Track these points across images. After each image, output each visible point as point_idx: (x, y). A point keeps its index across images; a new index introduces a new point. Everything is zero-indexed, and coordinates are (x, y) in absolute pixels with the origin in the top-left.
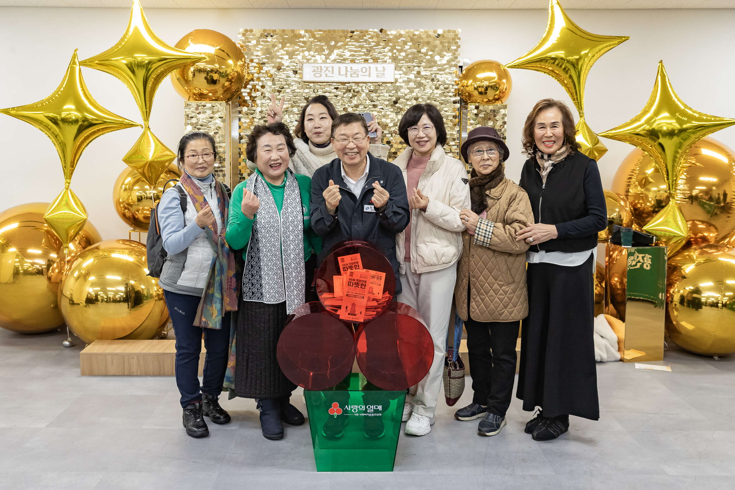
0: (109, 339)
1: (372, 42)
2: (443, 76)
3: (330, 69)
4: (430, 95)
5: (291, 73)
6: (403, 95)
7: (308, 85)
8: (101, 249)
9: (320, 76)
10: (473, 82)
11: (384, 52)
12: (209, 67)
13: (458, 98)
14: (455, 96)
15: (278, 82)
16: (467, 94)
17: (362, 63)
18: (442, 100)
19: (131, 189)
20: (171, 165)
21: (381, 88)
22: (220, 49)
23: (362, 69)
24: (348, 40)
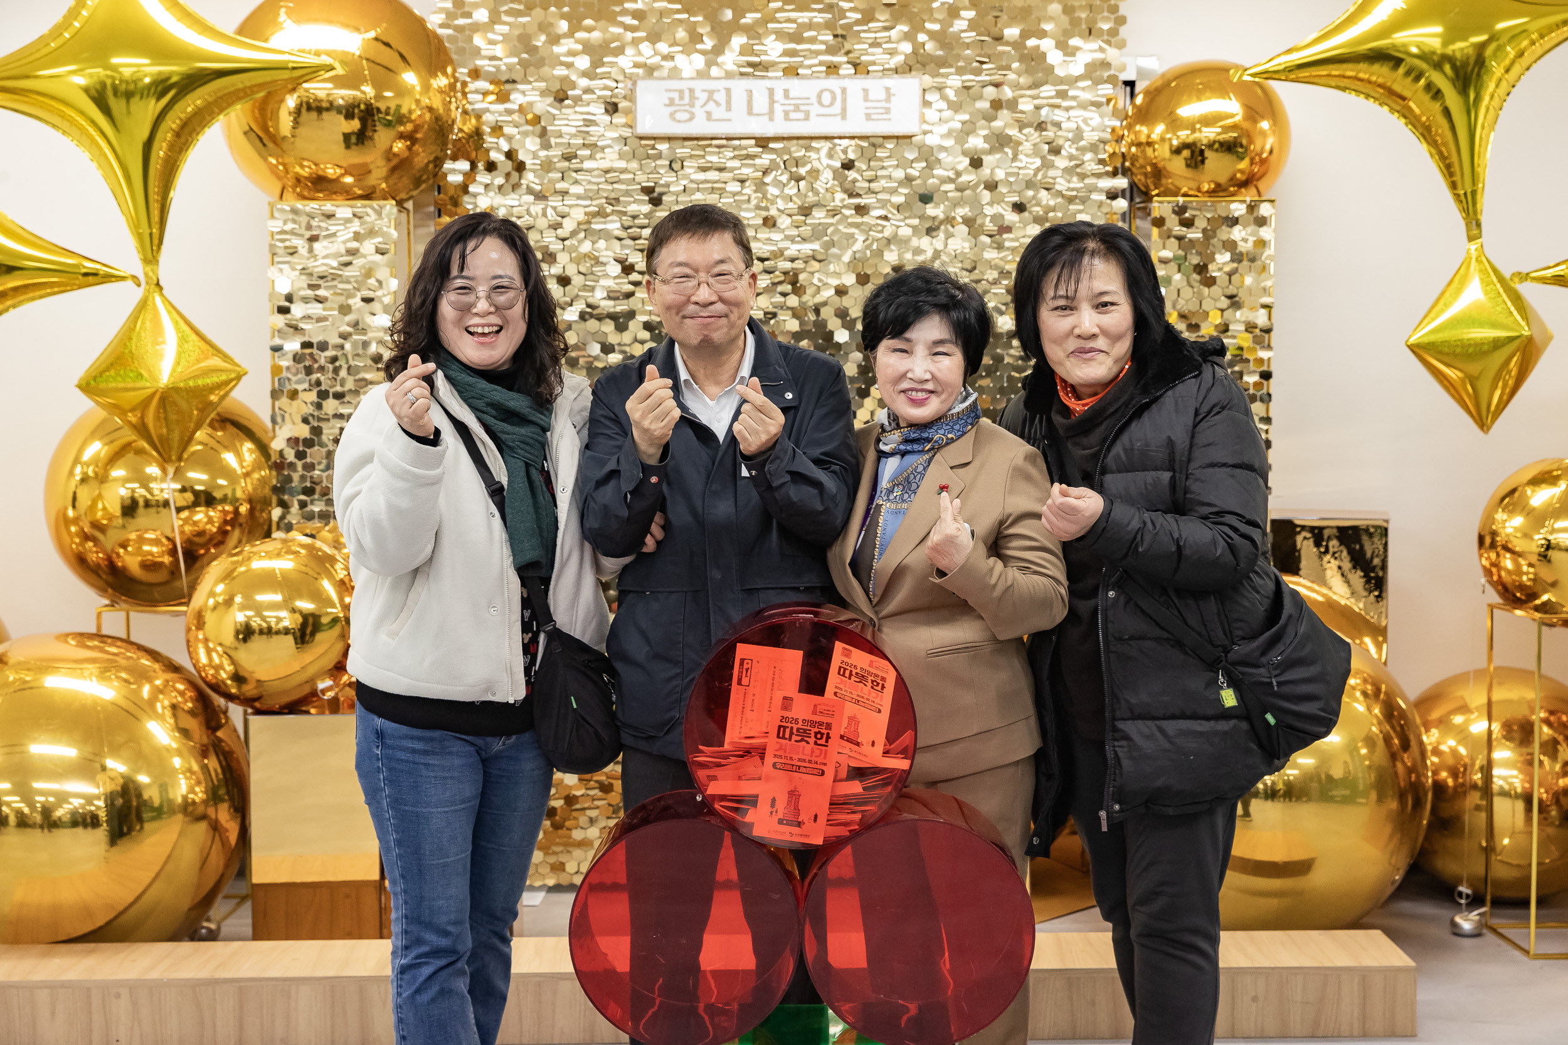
0: (39, 943)
1: (851, 10)
2: (1072, 113)
3: (721, 97)
4: (1035, 175)
5: (598, 110)
6: (951, 174)
7: (653, 148)
8: (12, 661)
9: (691, 119)
10: (1167, 131)
11: (887, 42)
12: (343, 95)
13: (1122, 182)
14: (1114, 174)
15: (559, 140)
16: (1149, 169)
17: (818, 78)
18: (1073, 190)
19: (102, 478)
20: (226, 403)
21: (880, 153)
22: (376, 39)
23: (819, 96)
24: (772, 5)
